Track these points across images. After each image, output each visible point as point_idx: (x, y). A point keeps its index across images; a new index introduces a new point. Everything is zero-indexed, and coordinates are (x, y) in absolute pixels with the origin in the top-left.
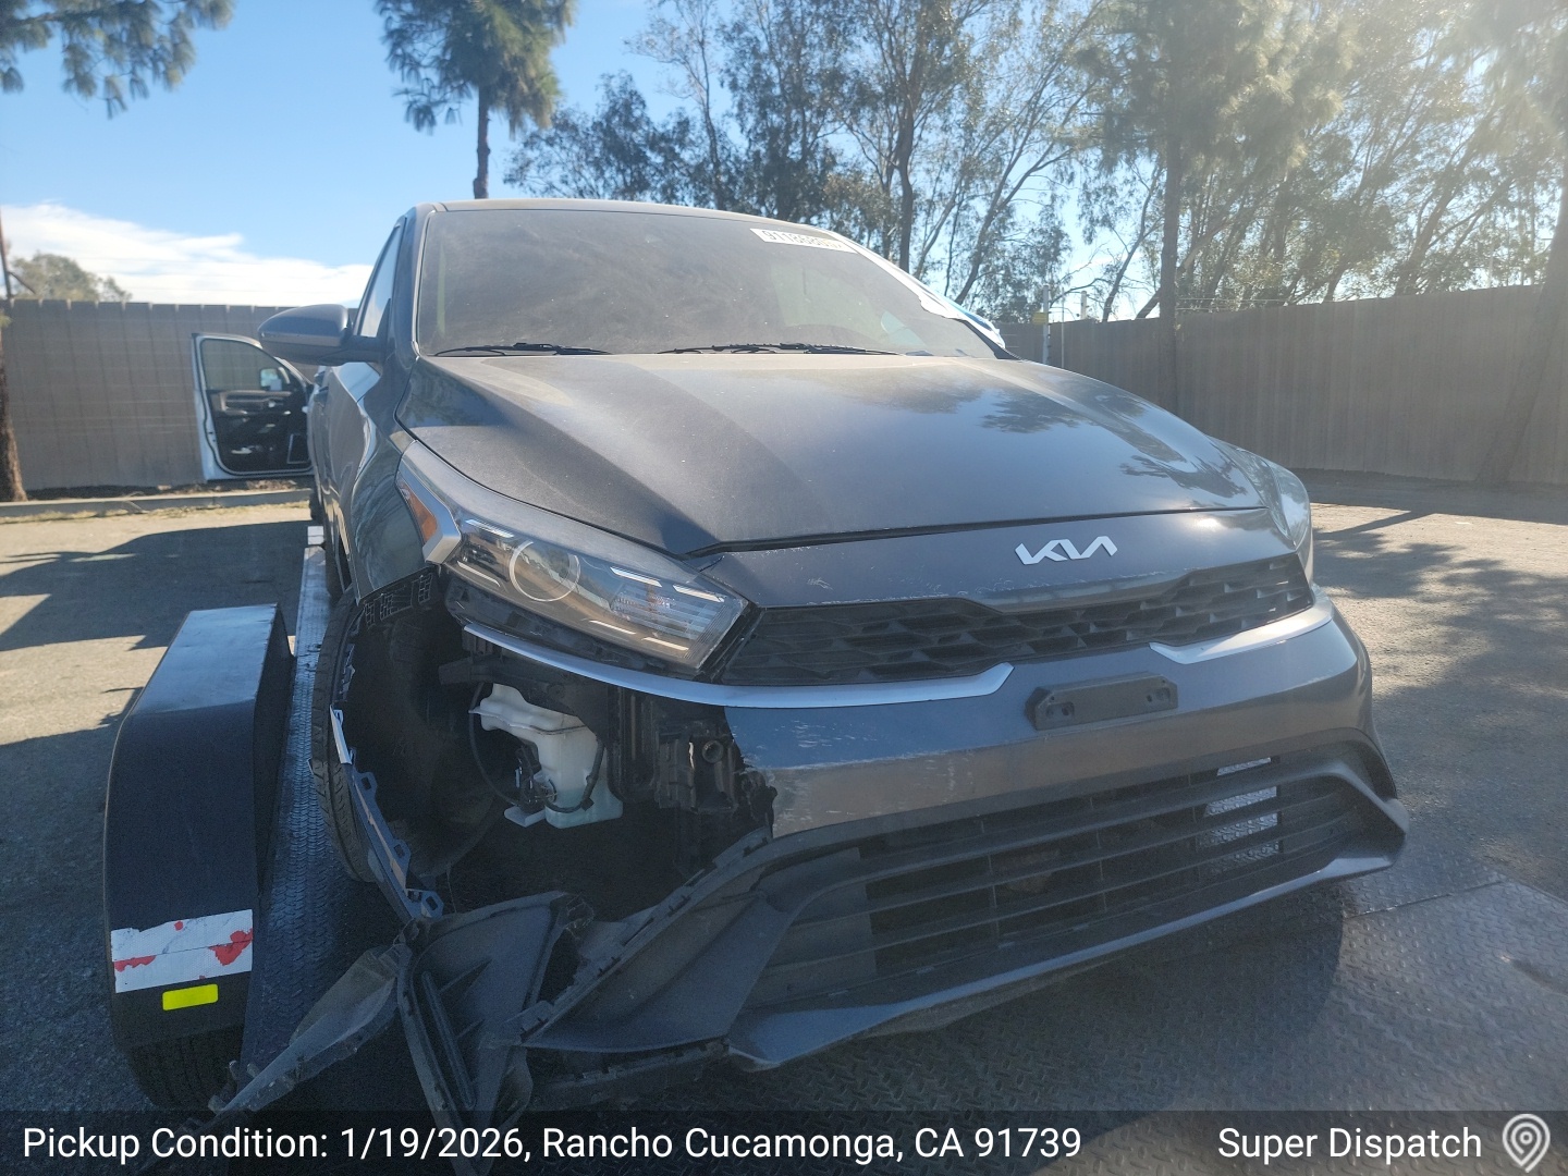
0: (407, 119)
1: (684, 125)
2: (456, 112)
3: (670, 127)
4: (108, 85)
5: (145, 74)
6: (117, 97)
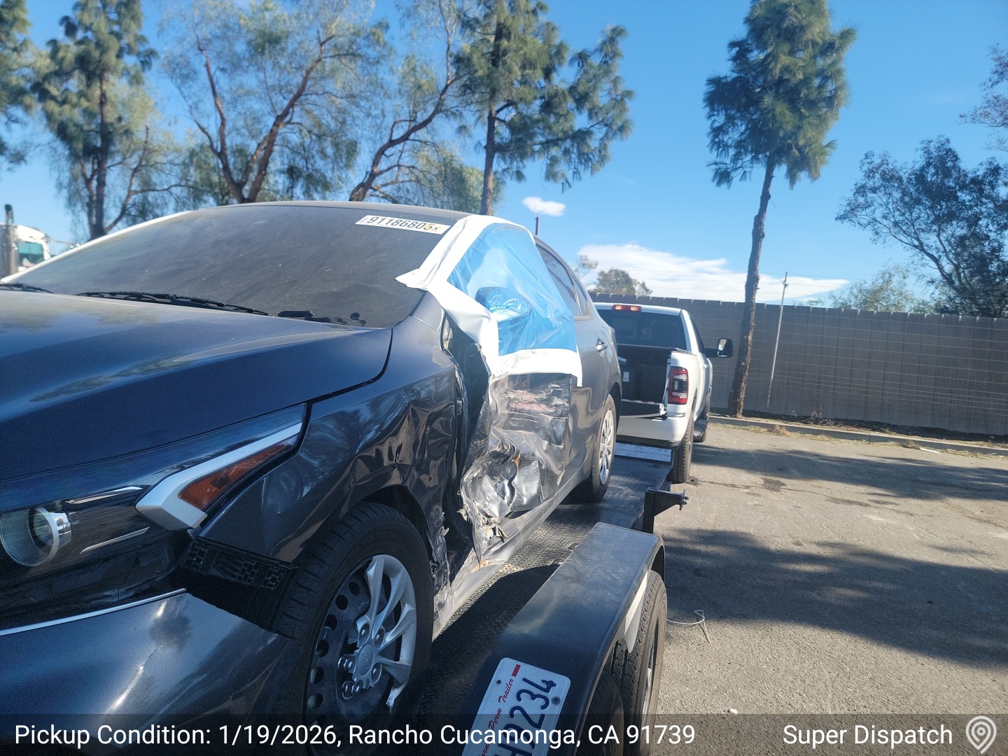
0: (713, 181)
2: (748, 174)
4: (563, 175)
5: (581, 168)
6: (567, 182)
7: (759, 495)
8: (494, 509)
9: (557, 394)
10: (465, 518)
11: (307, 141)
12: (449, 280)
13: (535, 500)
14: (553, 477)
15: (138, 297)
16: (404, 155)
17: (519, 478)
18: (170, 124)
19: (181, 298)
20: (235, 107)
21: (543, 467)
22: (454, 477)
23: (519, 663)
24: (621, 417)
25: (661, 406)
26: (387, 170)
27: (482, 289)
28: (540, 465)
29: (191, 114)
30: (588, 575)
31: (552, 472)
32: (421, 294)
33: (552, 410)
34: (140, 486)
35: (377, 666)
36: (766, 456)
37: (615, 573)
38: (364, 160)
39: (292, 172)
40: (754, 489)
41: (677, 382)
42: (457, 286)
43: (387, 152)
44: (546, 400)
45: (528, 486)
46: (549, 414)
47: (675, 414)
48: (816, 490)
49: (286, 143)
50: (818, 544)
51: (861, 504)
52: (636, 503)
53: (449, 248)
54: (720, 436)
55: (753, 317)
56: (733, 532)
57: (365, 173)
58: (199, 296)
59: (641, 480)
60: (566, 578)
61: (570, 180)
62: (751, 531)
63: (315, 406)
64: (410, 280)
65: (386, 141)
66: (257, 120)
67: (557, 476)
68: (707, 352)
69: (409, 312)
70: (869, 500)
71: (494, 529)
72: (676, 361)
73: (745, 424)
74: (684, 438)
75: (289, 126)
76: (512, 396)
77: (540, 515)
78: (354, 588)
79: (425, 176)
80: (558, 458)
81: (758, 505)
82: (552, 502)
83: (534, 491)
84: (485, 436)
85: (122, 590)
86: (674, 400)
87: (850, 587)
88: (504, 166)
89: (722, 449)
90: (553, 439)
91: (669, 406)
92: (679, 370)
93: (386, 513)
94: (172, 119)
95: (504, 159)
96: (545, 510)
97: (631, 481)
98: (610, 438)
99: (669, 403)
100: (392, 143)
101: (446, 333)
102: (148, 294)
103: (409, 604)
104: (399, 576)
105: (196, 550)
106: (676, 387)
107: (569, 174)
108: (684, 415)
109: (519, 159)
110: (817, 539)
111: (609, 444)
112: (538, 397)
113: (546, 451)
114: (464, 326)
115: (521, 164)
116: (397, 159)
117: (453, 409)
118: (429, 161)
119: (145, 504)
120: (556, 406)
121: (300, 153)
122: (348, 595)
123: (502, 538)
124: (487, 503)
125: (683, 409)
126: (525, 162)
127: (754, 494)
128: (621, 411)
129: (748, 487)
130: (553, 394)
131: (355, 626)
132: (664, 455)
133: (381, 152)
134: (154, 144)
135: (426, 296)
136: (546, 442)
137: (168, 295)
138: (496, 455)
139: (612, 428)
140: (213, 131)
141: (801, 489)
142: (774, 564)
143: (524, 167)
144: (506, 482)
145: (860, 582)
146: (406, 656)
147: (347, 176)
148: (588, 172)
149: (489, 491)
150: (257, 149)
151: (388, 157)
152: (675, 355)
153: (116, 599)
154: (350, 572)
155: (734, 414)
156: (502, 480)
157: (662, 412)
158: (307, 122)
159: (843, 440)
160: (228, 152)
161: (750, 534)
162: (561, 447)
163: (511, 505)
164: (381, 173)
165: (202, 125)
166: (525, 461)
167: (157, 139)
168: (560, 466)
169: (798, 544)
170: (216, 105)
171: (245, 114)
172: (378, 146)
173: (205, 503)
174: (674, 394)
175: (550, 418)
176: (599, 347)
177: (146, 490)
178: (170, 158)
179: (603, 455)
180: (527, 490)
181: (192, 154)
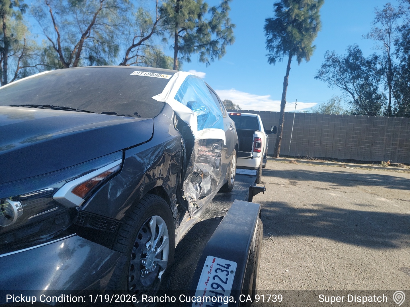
0: (268, 62)
1: (376, 58)
2: (282, 59)
3: (370, 59)
4: (207, 60)
5: (214, 57)
6: (208, 62)
7: (288, 187)
8: (194, 196)
9: (217, 148)
10: (185, 199)
11: (97, 45)
12: (175, 98)
13: (209, 192)
14: (216, 182)
15: (35, 107)
16: (139, 51)
17: (203, 183)
18: (35, 37)
19: (56, 107)
20: (64, 29)
21: (212, 178)
22: (180, 182)
23: (215, 258)
24: (238, 158)
25: (251, 153)
26: (132, 58)
27: (189, 102)
28: (211, 177)
29: (44, 32)
30: (236, 220)
31: (215, 180)
32: (164, 104)
33: (214, 155)
34: (54, 188)
35: (154, 262)
36: (290, 172)
37: (247, 219)
38: (122, 53)
39: (91, 59)
40: (286, 185)
41: (257, 144)
42: (178, 100)
43: (132, 50)
44: (212, 150)
45: (206, 186)
46: (213, 156)
47: (256, 156)
48: (310, 184)
49: (87, 46)
50: (312, 205)
51: (327, 189)
52: (245, 192)
53: (173, 85)
54: (272, 165)
55: (283, 118)
56: (280, 202)
57: (122, 59)
58: (64, 106)
59: (246, 182)
60: (227, 222)
61: (210, 62)
62: (287, 201)
63: (126, 151)
64: (158, 98)
65: (131, 45)
66: (74, 35)
67: (217, 182)
68: (267, 132)
69: (160, 112)
70: (329, 188)
71: (194, 204)
72: (256, 135)
73: (280, 160)
74: (260, 166)
75: (89, 38)
76: (199, 149)
77: (211, 198)
78: (144, 230)
79: (148, 60)
80: (217, 174)
81: (288, 191)
82: (215, 192)
83: (209, 188)
84: (192, 165)
85: (48, 236)
86: (256, 151)
87: (326, 221)
88: (182, 56)
89: (272, 170)
90: (215, 167)
91: (254, 153)
92: (258, 139)
93: (157, 198)
94: (36, 35)
95: (182, 53)
96: (212, 195)
97: (242, 183)
98: (234, 166)
99: (254, 152)
100: (134, 46)
101: (175, 121)
102: (40, 105)
103: (166, 236)
104: (162, 225)
105: (81, 216)
106: (257, 146)
107: (209, 59)
108: (260, 157)
109: (188, 53)
110: (312, 203)
111: (234, 169)
112: (209, 149)
113: (212, 172)
114: (183, 118)
115: (189, 55)
116: (136, 53)
117: (180, 154)
118: (150, 53)
119: (57, 196)
120: (216, 153)
121: (93, 50)
122: (142, 233)
123: (197, 207)
124: (191, 193)
125: (259, 154)
126: (191, 54)
127: (286, 187)
128: (238, 156)
129: (284, 184)
130: (215, 148)
131: (146, 246)
132: (254, 173)
133: (129, 50)
134: (28, 46)
135: (166, 105)
136: (212, 168)
137: (49, 106)
138: (195, 173)
139: (235, 162)
140: (55, 40)
141: (304, 184)
142: (297, 214)
143: (190, 56)
144: (198, 185)
145: (329, 219)
146: (165, 257)
147: (115, 60)
148: (217, 58)
149: (192, 188)
150: (75, 48)
151: (132, 52)
152: (256, 133)
153: (45, 240)
154: (143, 224)
155: (276, 156)
156: (196, 183)
157: (252, 156)
158: (96, 37)
159: (318, 165)
160: (62, 50)
161: (286, 202)
162: (218, 170)
163: (200, 194)
164: (130, 59)
165: (49, 37)
166: (205, 176)
167: (29, 44)
168: (218, 178)
169: (305, 205)
170: (55, 29)
171: (68, 33)
172: (128, 47)
173: (83, 195)
174: (256, 148)
175: (214, 158)
176: (231, 129)
177: (56, 190)
178: (35, 52)
179: (232, 173)
180: (206, 187)
181: (46, 50)
